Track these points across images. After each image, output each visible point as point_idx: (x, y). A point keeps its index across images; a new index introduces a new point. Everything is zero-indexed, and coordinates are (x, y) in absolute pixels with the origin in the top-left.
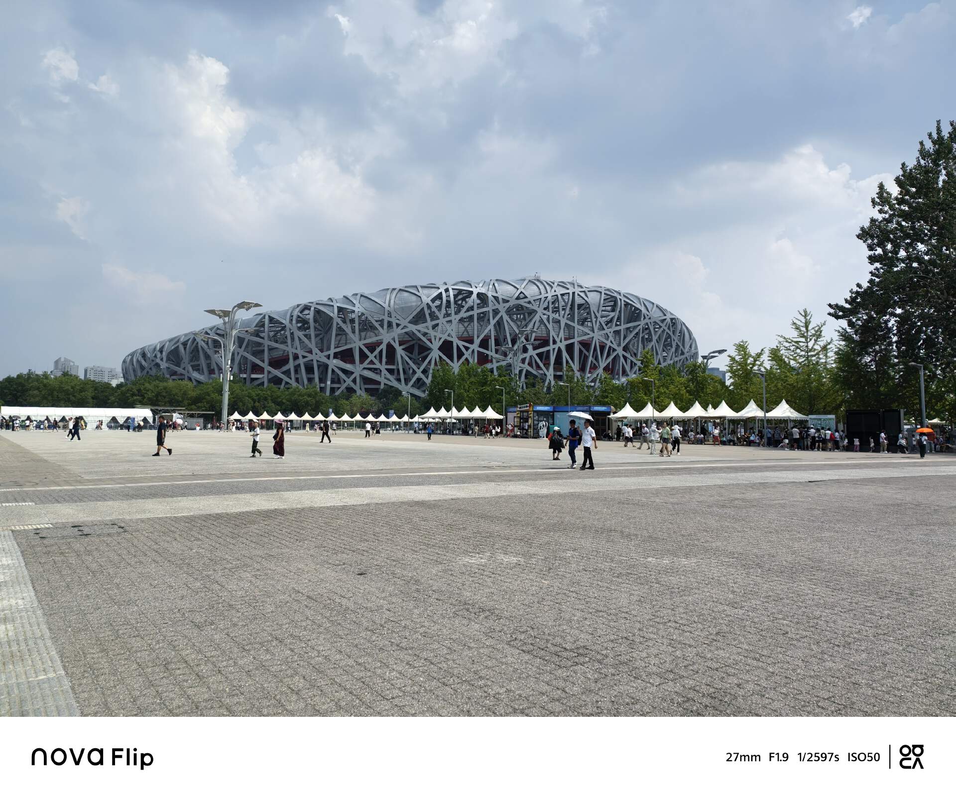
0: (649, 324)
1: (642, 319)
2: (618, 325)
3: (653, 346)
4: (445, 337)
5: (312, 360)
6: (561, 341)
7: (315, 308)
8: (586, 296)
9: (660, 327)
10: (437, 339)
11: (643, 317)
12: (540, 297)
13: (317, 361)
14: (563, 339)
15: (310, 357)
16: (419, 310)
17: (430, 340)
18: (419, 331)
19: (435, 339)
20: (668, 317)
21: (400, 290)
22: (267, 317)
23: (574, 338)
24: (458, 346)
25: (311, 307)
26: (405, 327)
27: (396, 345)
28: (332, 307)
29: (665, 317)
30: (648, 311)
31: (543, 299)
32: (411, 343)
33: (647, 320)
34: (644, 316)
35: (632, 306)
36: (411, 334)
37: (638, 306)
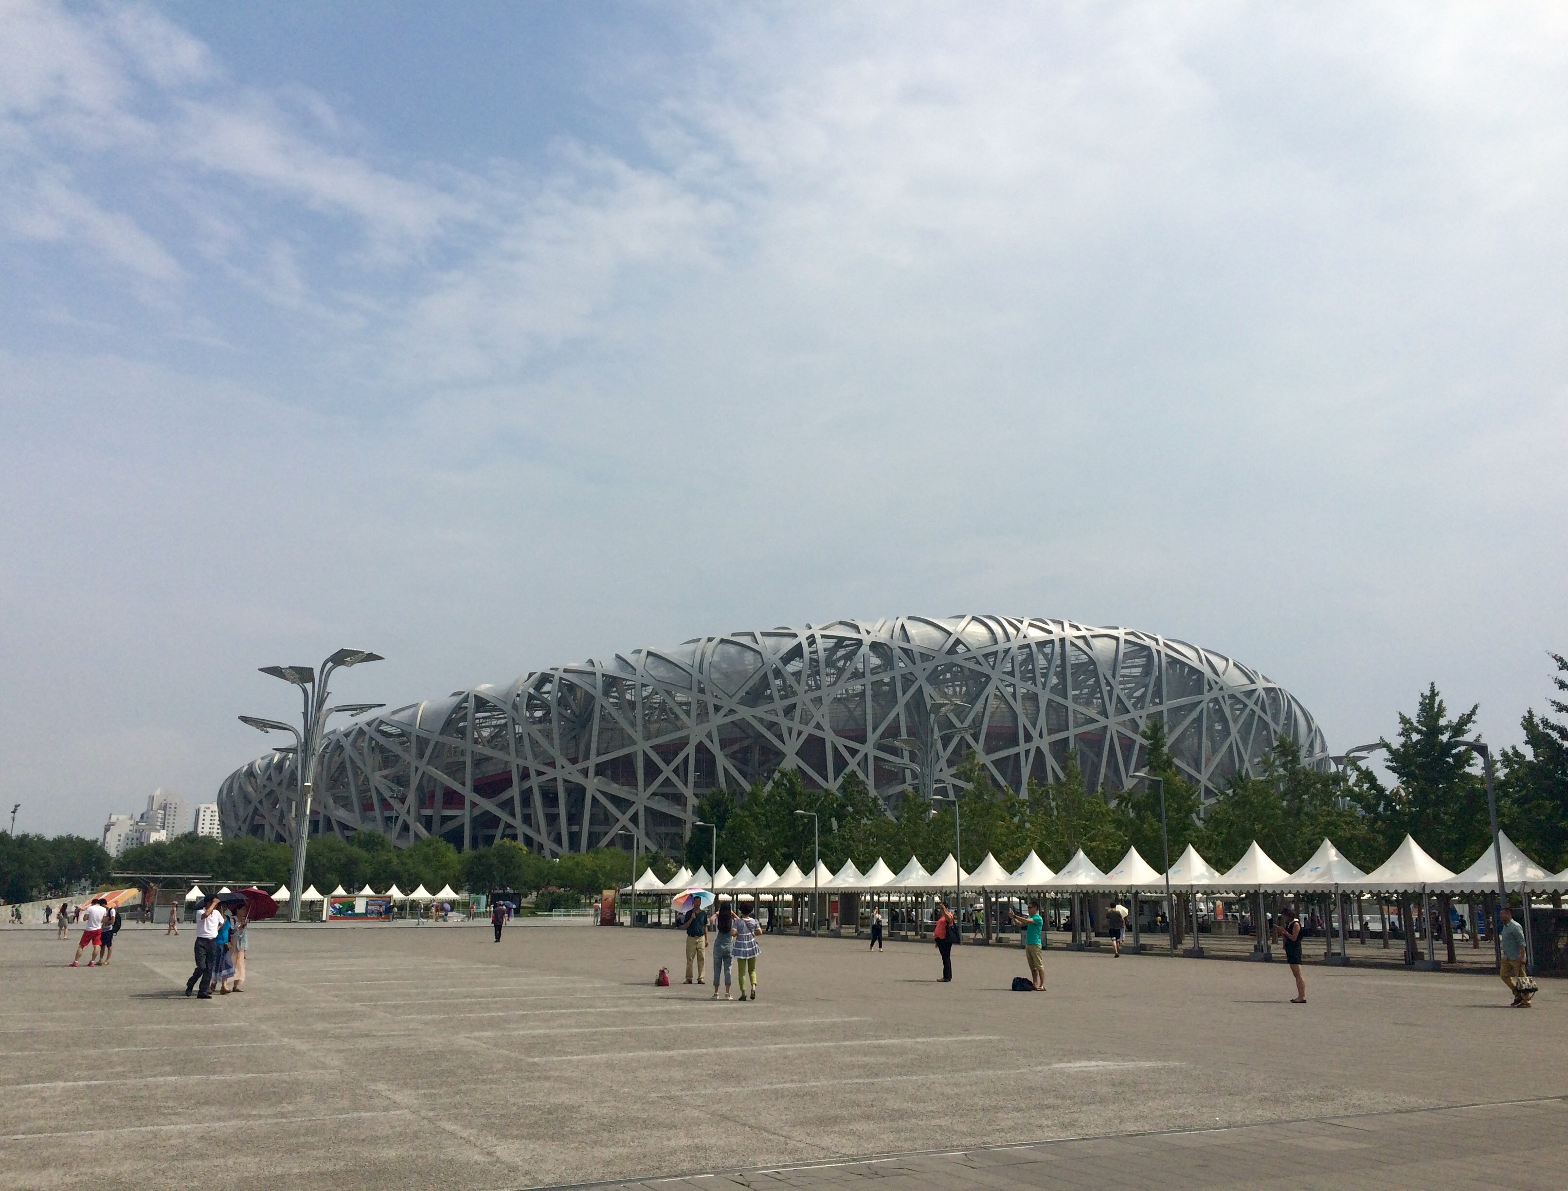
0: (1221, 700)
1: (1205, 691)
2: (1157, 704)
3: (1231, 743)
4: (808, 730)
5: (555, 779)
6: (1041, 736)
7: (561, 679)
8: (1088, 644)
9: (1245, 706)
10: (794, 734)
11: (1206, 687)
12: (994, 649)
13: (565, 781)
14: (1045, 732)
15: (550, 773)
16: (757, 677)
17: (781, 738)
18: (761, 720)
19: (790, 734)
20: (1261, 684)
21: (723, 641)
22: (472, 700)
23: (1067, 729)
24: (836, 750)
25: (553, 676)
26: (732, 711)
27: (715, 748)
28: (593, 676)
29: (1253, 687)
30: (1217, 673)
31: (1001, 655)
32: (746, 743)
33: (1215, 693)
34: (1209, 684)
35: (1184, 664)
36: (741, 726)
37: (1195, 664)
